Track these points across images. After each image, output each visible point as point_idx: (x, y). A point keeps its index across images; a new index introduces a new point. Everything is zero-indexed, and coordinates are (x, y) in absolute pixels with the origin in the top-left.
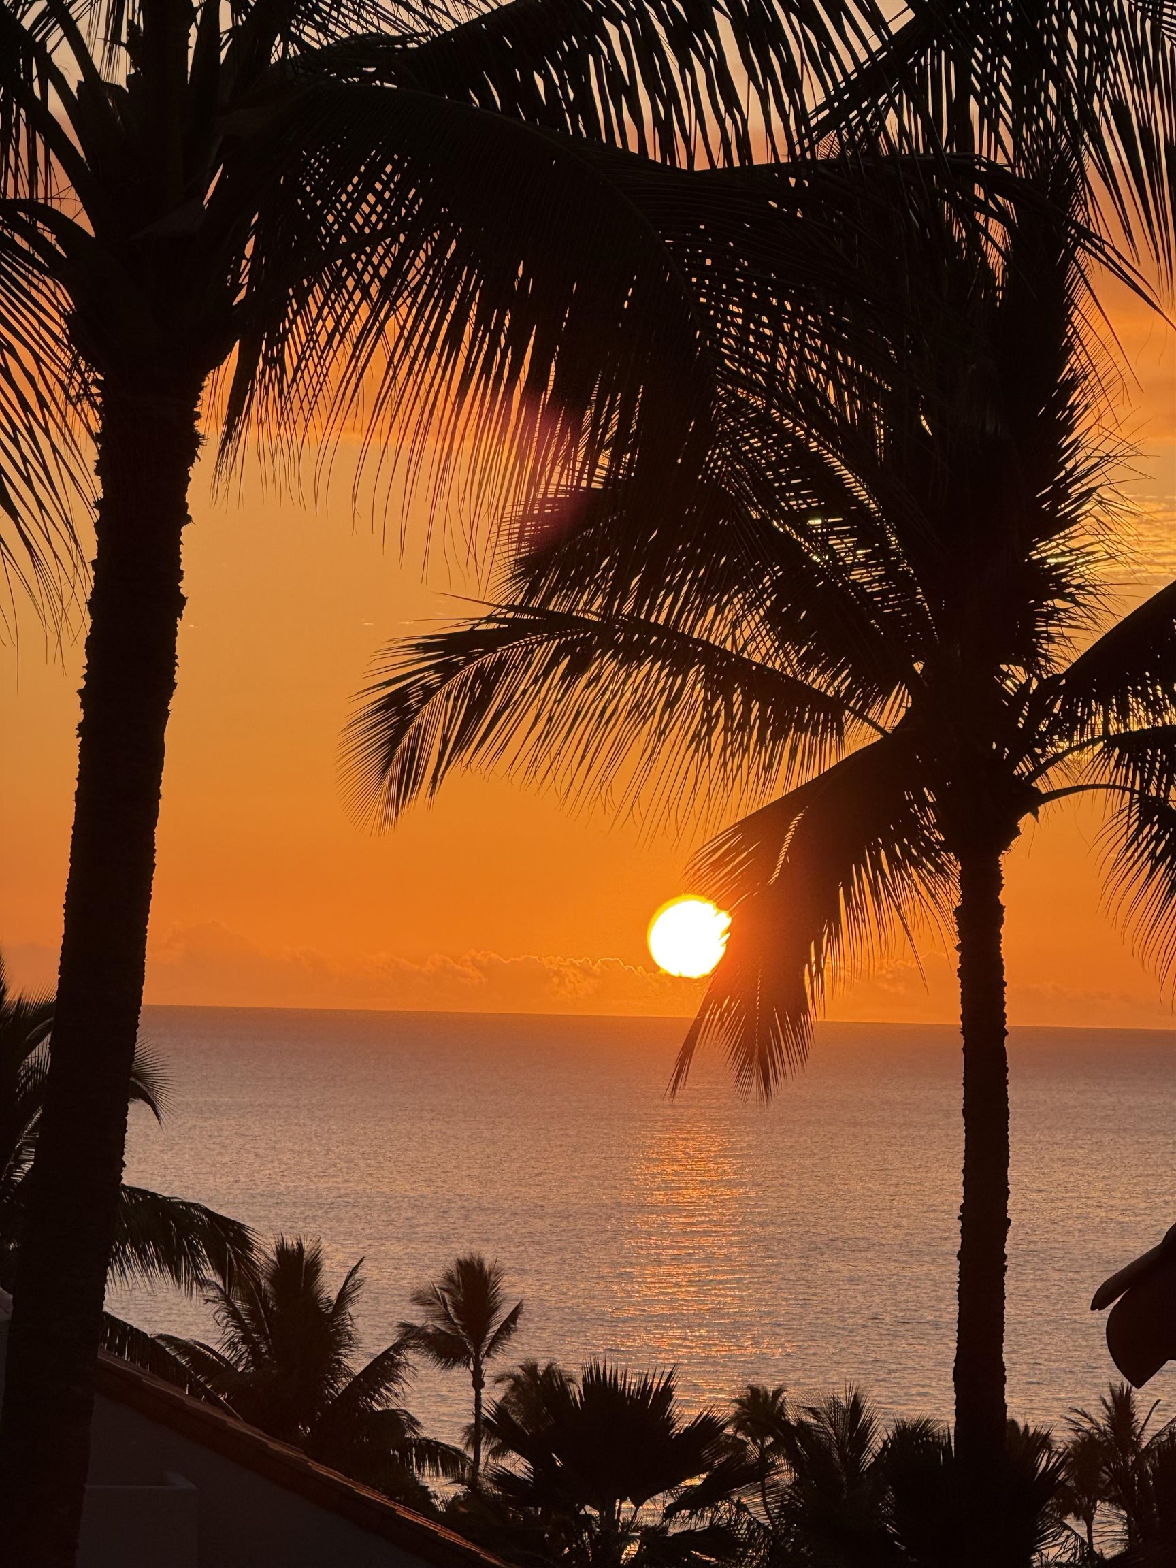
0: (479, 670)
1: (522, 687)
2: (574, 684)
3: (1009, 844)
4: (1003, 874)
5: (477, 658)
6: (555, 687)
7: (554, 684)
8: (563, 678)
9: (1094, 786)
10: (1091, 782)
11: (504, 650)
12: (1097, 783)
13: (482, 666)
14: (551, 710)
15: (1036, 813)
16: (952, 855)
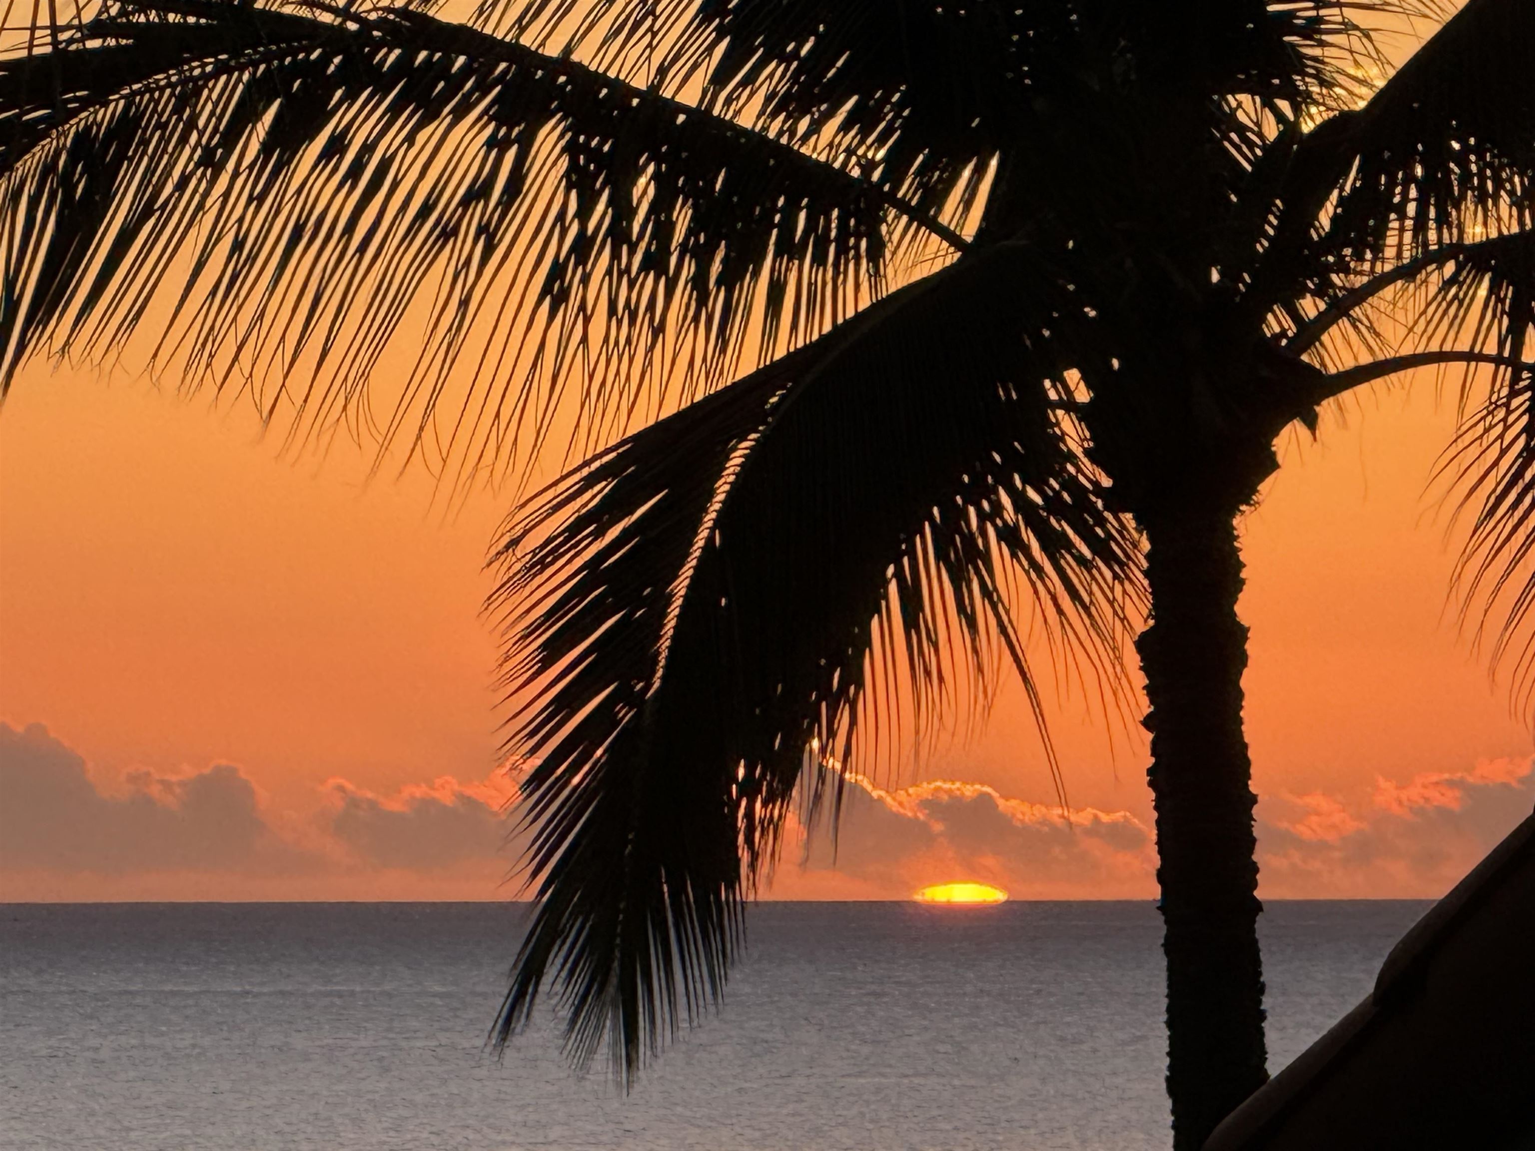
0: (83, 137)
1: (176, 174)
2: (289, 162)
3: (1254, 491)
4: (1242, 556)
5: (75, 113)
6: (251, 167)
7: (246, 162)
8: (266, 149)
9: (1441, 357)
10: (1434, 347)
11: (134, 93)
12: (1447, 348)
13: (88, 128)
14: (241, 220)
15: (1311, 422)
16: (1128, 518)
